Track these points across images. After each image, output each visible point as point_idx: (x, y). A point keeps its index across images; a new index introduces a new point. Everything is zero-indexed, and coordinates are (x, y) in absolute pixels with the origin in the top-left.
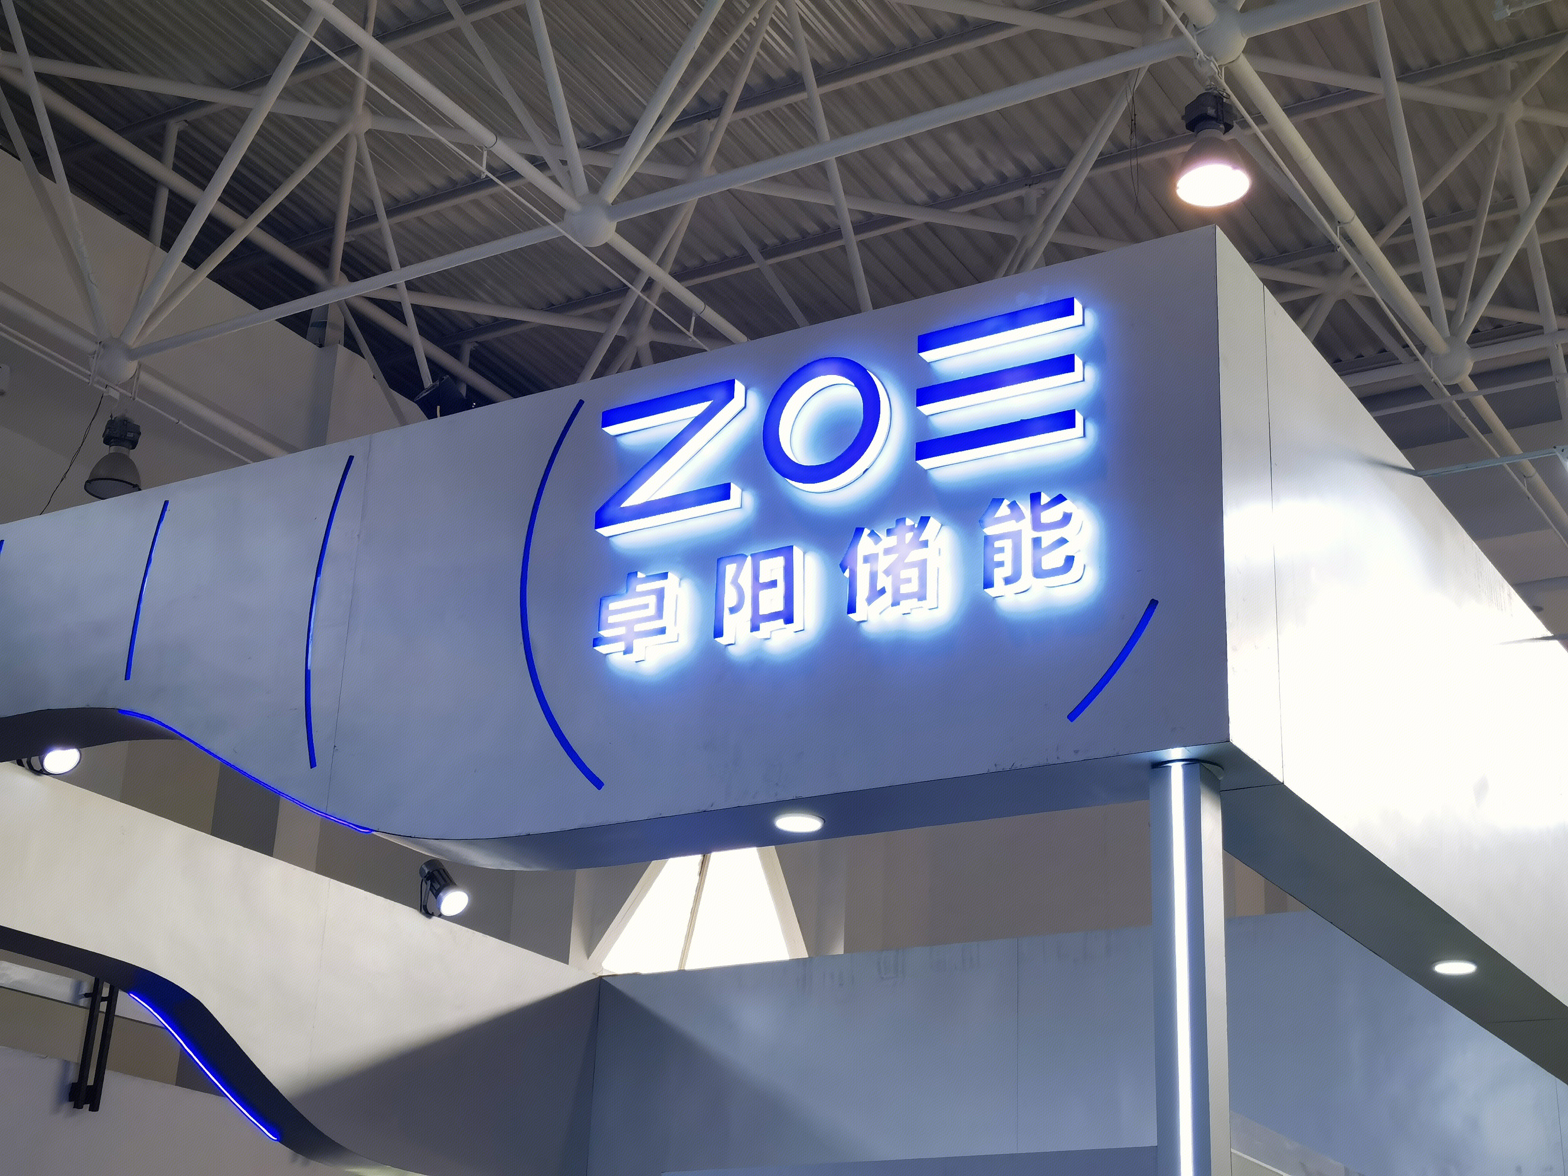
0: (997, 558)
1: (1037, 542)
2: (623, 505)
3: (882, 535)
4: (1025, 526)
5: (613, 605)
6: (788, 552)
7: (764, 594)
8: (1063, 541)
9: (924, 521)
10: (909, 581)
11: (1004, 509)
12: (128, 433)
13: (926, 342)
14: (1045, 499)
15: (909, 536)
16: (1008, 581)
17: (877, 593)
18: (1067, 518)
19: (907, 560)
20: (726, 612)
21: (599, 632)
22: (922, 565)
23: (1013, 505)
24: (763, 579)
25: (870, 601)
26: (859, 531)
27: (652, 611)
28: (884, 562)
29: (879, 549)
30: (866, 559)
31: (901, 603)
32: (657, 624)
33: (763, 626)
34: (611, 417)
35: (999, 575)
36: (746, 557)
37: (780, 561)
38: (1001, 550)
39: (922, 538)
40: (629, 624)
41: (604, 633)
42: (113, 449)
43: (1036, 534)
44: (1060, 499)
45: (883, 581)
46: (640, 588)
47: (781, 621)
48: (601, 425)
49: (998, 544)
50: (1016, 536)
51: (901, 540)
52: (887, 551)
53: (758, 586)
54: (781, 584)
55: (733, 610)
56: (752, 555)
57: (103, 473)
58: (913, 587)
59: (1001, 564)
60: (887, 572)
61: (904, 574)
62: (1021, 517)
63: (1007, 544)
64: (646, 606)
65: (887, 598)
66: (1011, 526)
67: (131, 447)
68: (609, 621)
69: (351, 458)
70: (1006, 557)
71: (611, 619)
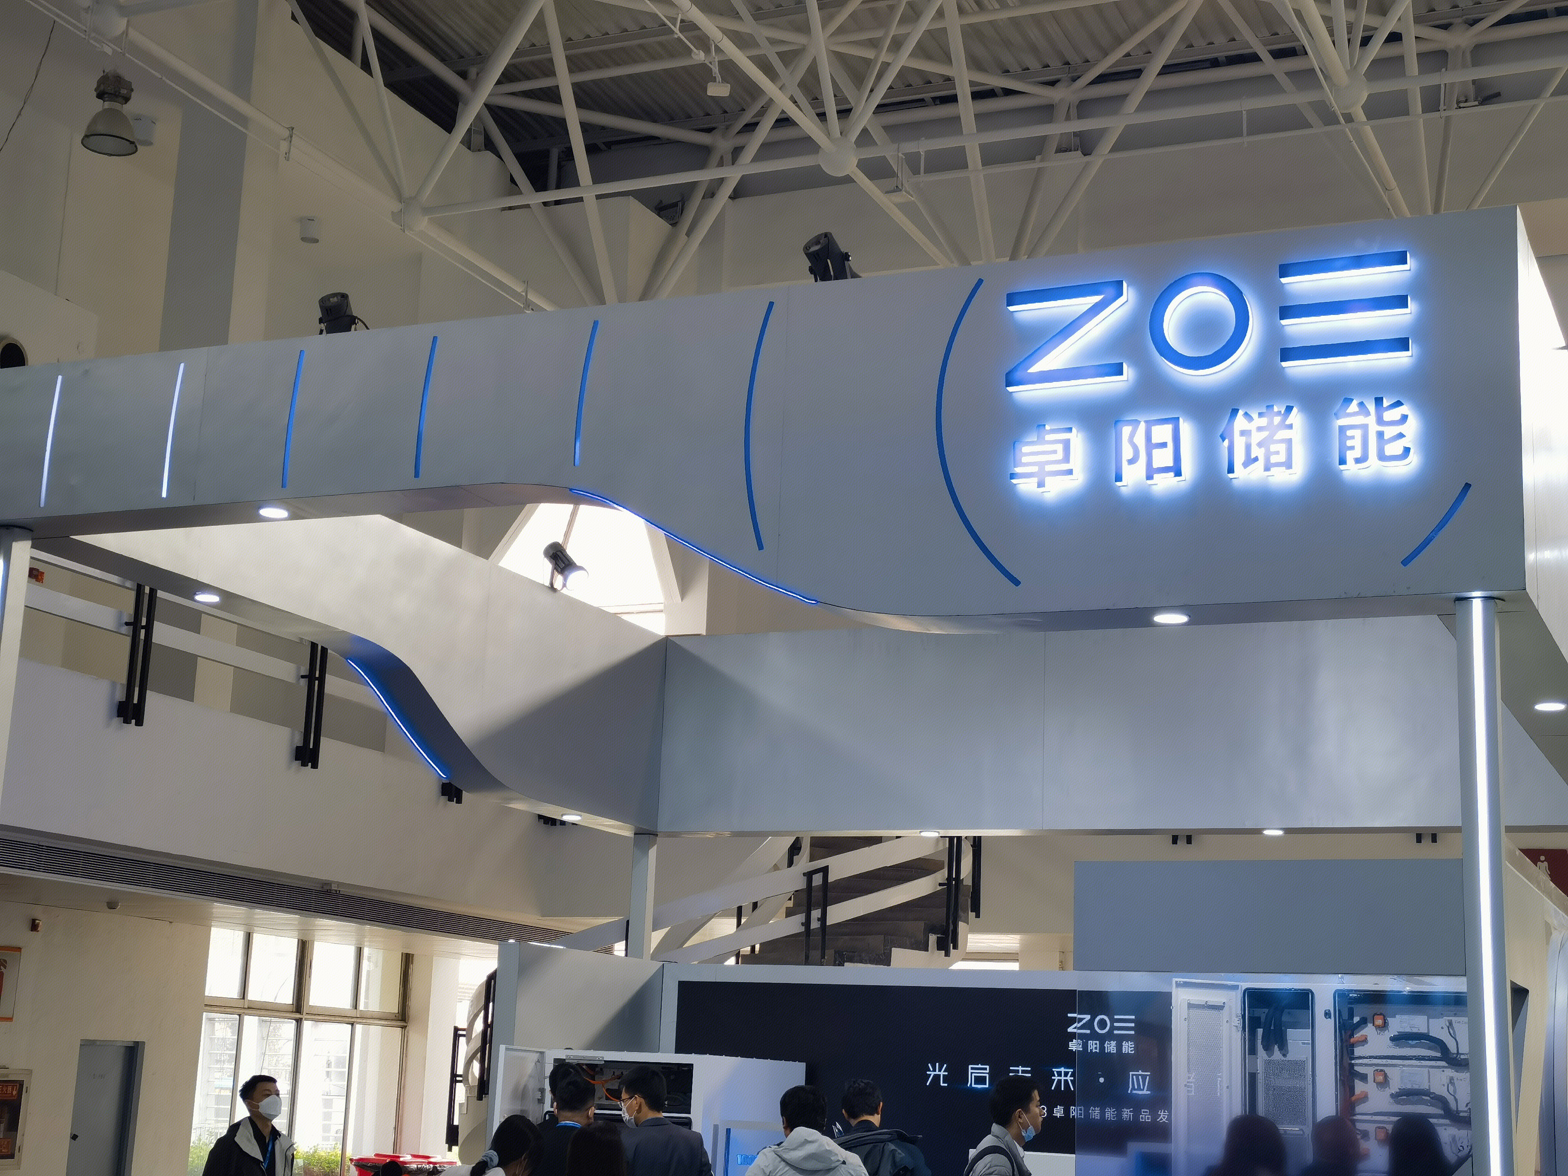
0: (1349, 443)
1: (1380, 435)
2: (1029, 371)
3: (1255, 415)
4: (1371, 420)
5: (1025, 449)
6: (1175, 421)
7: (1156, 452)
8: (1401, 436)
9: (1289, 409)
10: (1277, 453)
11: (1354, 407)
12: (122, 89)
13: (1285, 270)
14: (1386, 403)
15: (1277, 420)
16: (1358, 461)
17: (1250, 461)
18: (1404, 418)
19: (1275, 438)
20: (1125, 464)
21: (1015, 469)
22: (1289, 442)
23: (1361, 404)
24: (1155, 440)
25: (1246, 464)
26: (1235, 412)
27: (1060, 456)
28: (1256, 437)
29: (1252, 426)
30: (1243, 433)
31: (1271, 469)
32: (1065, 467)
33: (1155, 476)
34: (1012, 299)
35: (1350, 456)
36: (1140, 422)
37: (1168, 428)
38: (1353, 437)
39: (1288, 422)
40: (1041, 465)
41: (1018, 470)
42: (107, 105)
43: (1381, 428)
44: (1398, 404)
45: (1256, 452)
46: (1048, 437)
47: (1172, 474)
48: (1006, 305)
49: (1349, 433)
50: (1365, 428)
51: (1271, 422)
52: (1260, 429)
53: (1151, 446)
54: (1170, 445)
55: (1131, 462)
56: (1146, 422)
57: (100, 129)
58: (1282, 458)
59: (1352, 448)
60: (1260, 445)
61: (1273, 448)
62: (1368, 414)
63: (1357, 433)
64: (1055, 452)
65: (1260, 464)
66: (1360, 420)
67: (124, 102)
68: (1023, 461)
69: (771, 304)
70: (1357, 442)
71: (1025, 460)
